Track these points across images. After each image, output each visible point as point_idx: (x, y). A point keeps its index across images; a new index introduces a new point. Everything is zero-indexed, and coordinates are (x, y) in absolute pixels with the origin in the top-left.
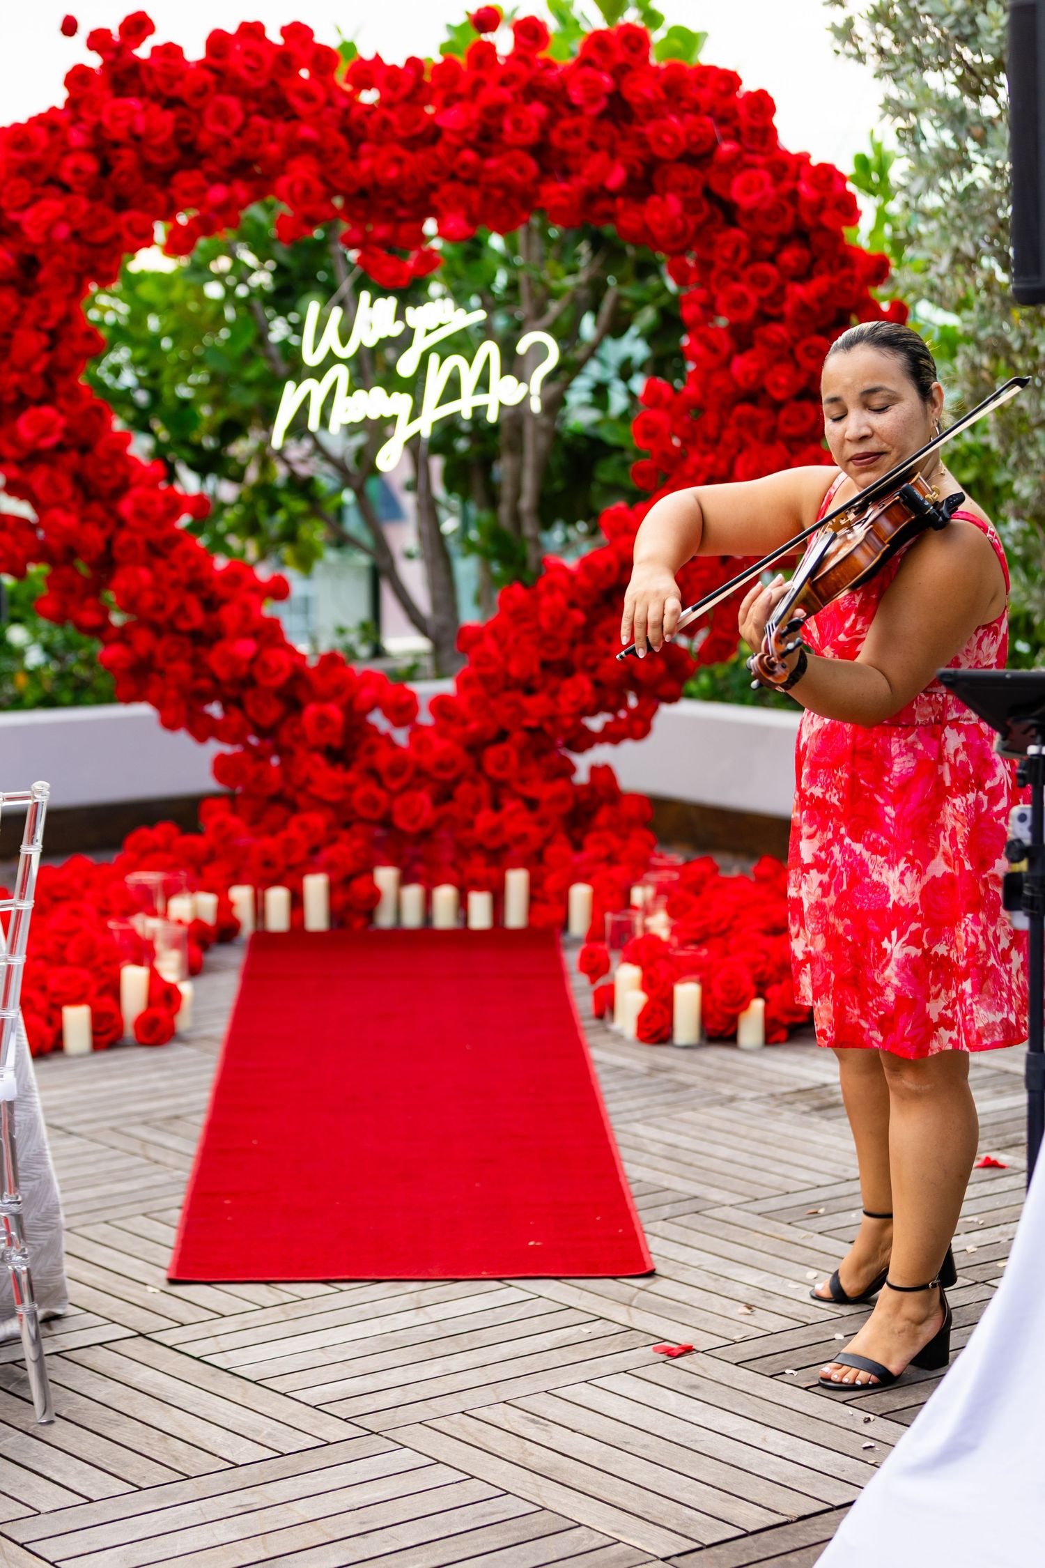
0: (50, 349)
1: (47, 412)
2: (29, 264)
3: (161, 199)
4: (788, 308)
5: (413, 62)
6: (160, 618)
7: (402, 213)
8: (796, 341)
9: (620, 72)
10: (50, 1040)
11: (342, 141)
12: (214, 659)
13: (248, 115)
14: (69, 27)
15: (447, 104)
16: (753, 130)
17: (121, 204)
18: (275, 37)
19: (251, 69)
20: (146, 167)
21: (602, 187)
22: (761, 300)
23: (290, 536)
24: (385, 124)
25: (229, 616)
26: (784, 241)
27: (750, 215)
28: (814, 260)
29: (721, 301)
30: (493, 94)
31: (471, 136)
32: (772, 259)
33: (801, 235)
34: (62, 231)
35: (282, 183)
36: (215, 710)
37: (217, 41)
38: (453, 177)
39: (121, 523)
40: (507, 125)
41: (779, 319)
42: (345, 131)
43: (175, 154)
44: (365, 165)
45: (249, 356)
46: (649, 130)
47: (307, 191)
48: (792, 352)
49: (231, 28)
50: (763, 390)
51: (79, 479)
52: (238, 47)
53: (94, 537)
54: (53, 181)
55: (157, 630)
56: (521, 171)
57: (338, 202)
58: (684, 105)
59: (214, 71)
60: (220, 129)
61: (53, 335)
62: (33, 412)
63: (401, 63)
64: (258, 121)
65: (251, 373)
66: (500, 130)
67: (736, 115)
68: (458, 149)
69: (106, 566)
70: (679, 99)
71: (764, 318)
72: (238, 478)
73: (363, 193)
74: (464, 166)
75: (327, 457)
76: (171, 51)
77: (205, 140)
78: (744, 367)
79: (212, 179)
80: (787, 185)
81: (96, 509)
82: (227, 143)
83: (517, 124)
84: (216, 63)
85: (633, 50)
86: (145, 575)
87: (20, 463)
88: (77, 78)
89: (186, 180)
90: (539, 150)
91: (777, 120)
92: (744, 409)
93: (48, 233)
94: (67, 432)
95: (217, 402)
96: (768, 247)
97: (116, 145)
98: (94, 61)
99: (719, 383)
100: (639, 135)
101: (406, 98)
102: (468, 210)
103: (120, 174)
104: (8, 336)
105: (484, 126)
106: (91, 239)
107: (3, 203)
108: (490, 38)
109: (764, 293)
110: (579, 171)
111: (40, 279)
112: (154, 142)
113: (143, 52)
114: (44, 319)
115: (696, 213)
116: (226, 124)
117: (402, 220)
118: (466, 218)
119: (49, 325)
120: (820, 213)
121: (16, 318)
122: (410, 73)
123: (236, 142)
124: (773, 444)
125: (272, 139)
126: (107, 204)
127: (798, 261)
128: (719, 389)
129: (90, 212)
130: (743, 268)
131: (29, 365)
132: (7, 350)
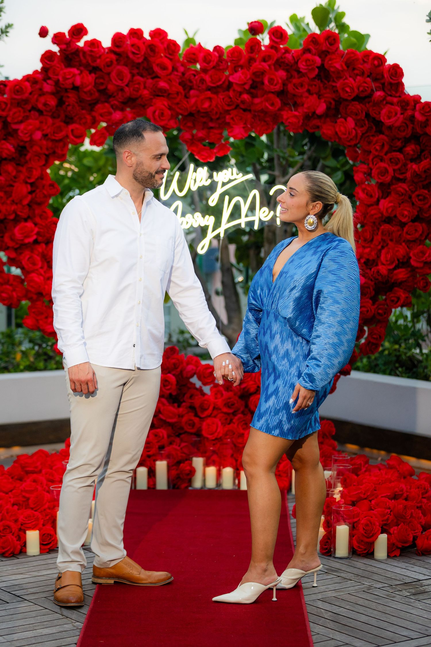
0: (31, 193)
1: (30, 224)
2: (22, 150)
3: (89, 117)
4: (408, 175)
5: (218, 49)
7: (211, 124)
8: (413, 192)
9: (324, 54)
10: (19, 547)
11: (180, 89)
13: (133, 76)
14: (43, 32)
15: (235, 70)
16: (391, 84)
17: (68, 120)
18: (147, 37)
19: (134, 53)
20: (81, 102)
21: (314, 113)
22: (394, 170)
24: (202, 81)
26: (407, 141)
27: (390, 128)
28: (422, 151)
29: (374, 172)
30: (258, 66)
31: (247, 87)
32: (400, 150)
33: (415, 138)
34: (38, 135)
35: (149, 110)
37: (118, 38)
38: (238, 107)
40: (266, 82)
41: (404, 180)
42: (182, 84)
43: (96, 95)
44: (193, 101)
46: (339, 84)
47: (162, 114)
48: (410, 197)
49: (125, 32)
50: (395, 216)
51: (44, 258)
52: (128, 42)
54: (34, 108)
56: (272, 104)
58: (356, 72)
59: (116, 53)
60: (119, 83)
61: (33, 186)
62: (23, 224)
63: (211, 49)
64: (138, 78)
66: (263, 83)
67: (383, 76)
68: (241, 93)
70: (354, 69)
71: (396, 180)
73: (191, 114)
74: (243, 102)
76: (95, 43)
77: (111, 88)
78: (385, 205)
79: (115, 108)
80: (409, 113)
82: (122, 90)
83: (271, 81)
84: (117, 50)
85: (331, 44)
87: (15, 250)
88: (47, 57)
89: (100, 108)
90: (282, 94)
91: (404, 80)
92: (385, 227)
93: (31, 136)
94: (38, 234)
96: (399, 144)
97: (66, 90)
98: (56, 49)
99: (373, 212)
100: (333, 87)
101: (214, 67)
102: (245, 124)
103: (69, 105)
104: (12, 186)
105: (254, 81)
106: (53, 138)
107: (9, 120)
108: (259, 37)
109: (396, 167)
110: (303, 105)
111: (28, 157)
112: (85, 90)
113: (81, 44)
114: (29, 178)
115: (362, 126)
116: (122, 80)
117: (212, 128)
118: (244, 128)
119: (32, 181)
120: (425, 127)
121: (15, 177)
122: (216, 54)
123: (126, 89)
124: (401, 244)
125: (145, 87)
126: (61, 120)
127: (414, 152)
128: (372, 215)
129: (53, 124)
130: (386, 155)
131: (21, 201)
132: (11, 193)
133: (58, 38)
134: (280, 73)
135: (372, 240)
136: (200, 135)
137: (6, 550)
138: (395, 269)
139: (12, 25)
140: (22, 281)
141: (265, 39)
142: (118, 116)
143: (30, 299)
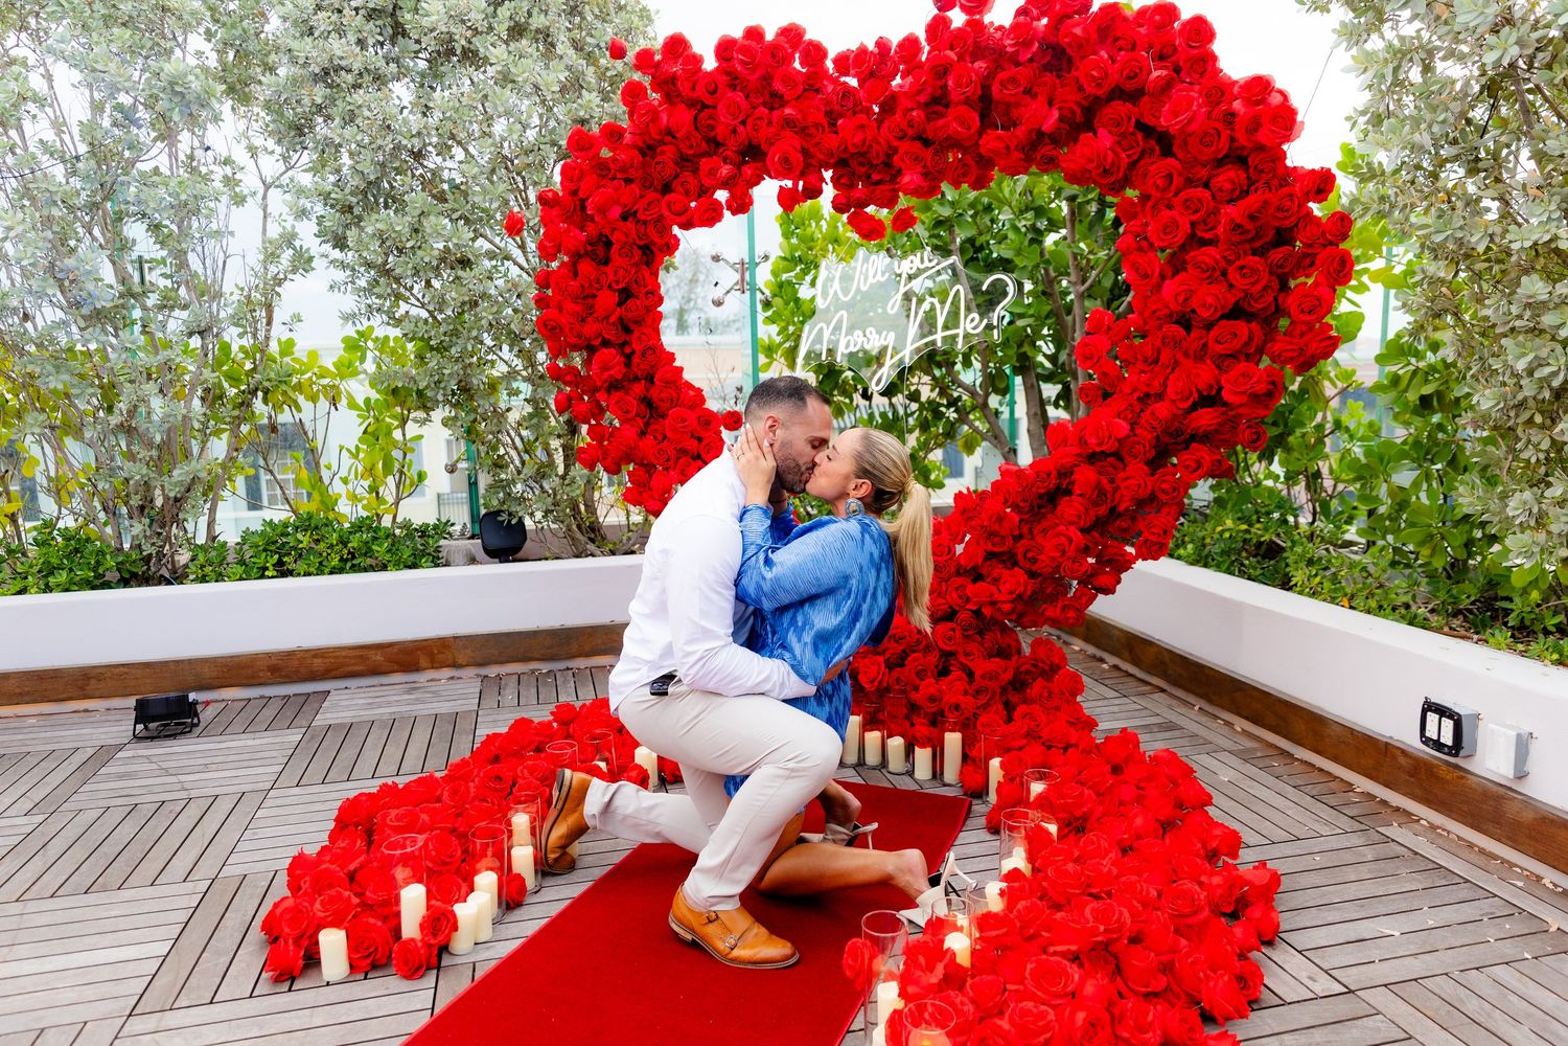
0: (620, 304)
4: (1221, 230)
5: (881, 44)
7: (875, 177)
8: (1229, 263)
13: (752, 106)
14: (617, 51)
15: (908, 74)
16: (1191, 60)
17: (666, 188)
18: (769, 38)
19: (743, 63)
20: (681, 158)
21: (1041, 134)
22: (1193, 225)
26: (1220, 163)
27: (1184, 142)
29: (1154, 229)
31: (922, 99)
32: (1205, 184)
33: (1237, 157)
34: (617, 212)
40: (951, 84)
43: (704, 144)
44: (842, 137)
46: (1082, 70)
47: (787, 161)
48: (1224, 274)
49: (738, 34)
50: (1193, 312)
51: (648, 401)
56: (963, 122)
57: (828, 175)
58: (1121, 45)
59: (728, 74)
60: (731, 120)
61: (626, 295)
63: (871, 46)
64: (761, 110)
66: (947, 90)
67: (1173, 48)
70: (1117, 40)
71: (1195, 241)
73: (844, 162)
76: (695, 61)
77: (720, 132)
78: (1172, 289)
80: (1223, 107)
82: (735, 132)
83: (959, 80)
84: (721, 68)
87: (608, 390)
88: (630, 93)
89: (706, 164)
90: (981, 103)
96: (1204, 173)
98: (642, 77)
99: (1152, 308)
100: (1077, 79)
102: (925, 166)
103: (658, 163)
104: (593, 296)
105: (934, 89)
106: (644, 217)
108: (950, 11)
109: (1194, 217)
110: (1020, 122)
111: (613, 252)
112: (681, 134)
114: (618, 282)
115: (1130, 147)
116: (736, 115)
117: (878, 183)
118: (921, 174)
119: (620, 287)
120: (1256, 131)
121: (596, 282)
122: (878, 52)
123: (741, 129)
124: (1204, 363)
125: (771, 124)
126: (656, 190)
127: (1232, 182)
128: (1155, 312)
129: (641, 197)
130: (1176, 195)
131: (608, 317)
132: (592, 307)
133: (644, 60)
134: (980, 65)
135: (1157, 361)
142: (724, 172)
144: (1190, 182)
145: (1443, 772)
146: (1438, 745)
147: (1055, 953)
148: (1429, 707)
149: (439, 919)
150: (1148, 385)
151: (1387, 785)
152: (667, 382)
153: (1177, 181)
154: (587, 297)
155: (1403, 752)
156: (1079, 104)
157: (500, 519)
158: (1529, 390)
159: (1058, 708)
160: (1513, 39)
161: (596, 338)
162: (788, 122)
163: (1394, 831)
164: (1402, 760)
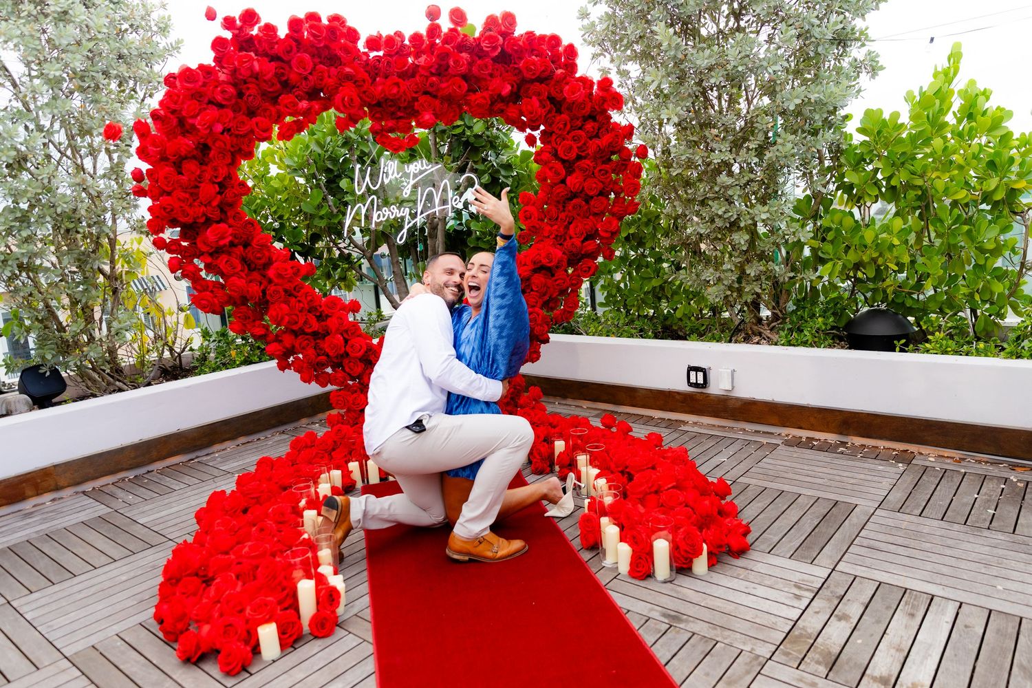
0: (220, 193)
1: (223, 226)
2: (205, 148)
3: (272, 108)
4: (590, 151)
5: (398, 34)
6: (295, 328)
7: (399, 114)
8: (595, 168)
11: (366, 76)
12: (326, 345)
13: (315, 64)
14: (211, 15)
15: (417, 56)
17: (251, 113)
18: (325, 21)
19: (313, 35)
20: (264, 94)
21: (500, 96)
22: (578, 148)
23: (343, 278)
25: (332, 323)
26: (586, 119)
28: (599, 129)
29: (560, 151)
30: (442, 48)
32: (580, 128)
33: (592, 117)
34: (220, 128)
35: (338, 98)
36: (329, 370)
37: (295, 24)
38: (426, 93)
39: (270, 281)
40: (451, 64)
41: (585, 158)
42: (367, 72)
43: (278, 85)
44: (380, 88)
45: (319, 207)
46: (521, 65)
47: (352, 104)
48: (593, 174)
50: (583, 190)
51: (244, 260)
52: (306, 26)
53: (255, 290)
54: (210, 102)
55: (296, 334)
56: (460, 87)
57: (366, 110)
58: (535, 52)
59: (294, 40)
60: (301, 71)
61: (221, 185)
62: (215, 227)
63: (391, 35)
64: (321, 67)
65: (323, 212)
66: (448, 66)
67: (559, 58)
68: (427, 78)
69: (264, 304)
70: (533, 50)
71: (579, 158)
72: (320, 257)
73: (379, 104)
74: (432, 85)
75: (356, 246)
76: (270, 29)
77: (293, 78)
78: (573, 181)
79: (300, 98)
80: (587, 91)
81: (256, 275)
82: (306, 78)
83: (456, 63)
84: (294, 35)
85: (510, 25)
86: (284, 306)
87: (211, 255)
88: (218, 44)
89: (285, 99)
90: (465, 77)
92: (577, 201)
93: (210, 128)
94: (235, 236)
95: (308, 227)
96: (579, 123)
97: (245, 81)
98: (228, 35)
99: (557, 191)
100: (515, 68)
101: (397, 53)
102: (434, 110)
103: (250, 96)
104: (197, 187)
105: (440, 65)
106: (237, 133)
107: (184, 113)
108: (437, 22)
109: (579, 145)
110: (487, 89)
111: (211, 155)
112: (266, 78)
113: (255, 32)
114: (216, 177)
115: (545, 107)
116: (304, 68)
117: (400, 118)
118: (433, 114)
119: (219, 180)
121: (200, 177)
122: (397, 38)
123: (310, 77)
124: (588, 218)
125: (329, 77)
126: (244, 114)
127: (594, 128)
128: (558, 193)
129: (235, 118)
130: (568, 134)
131: (210, 202)
132: (197, 194)
133: (229, 23)
134: (464, 55)
136: (390, 124)
137: (231, 667)
138: (583, 242)
139: (182, 40)
140: (223, 287)
141: (445, 24)
142: (305, 105)
143: (234, 304)
144: (573, 129)
145: (698, 397)
146: (696, 385)
147: (669, 489)
148: (691, 369)
149: (331, 595)
150: (557, 231)
151: (671, 410)
152: (262, 246)
153: (569, 126)
154: (193, 190)
155: (678, 393)
156: (515, 81)
157: (41, 371)
158: (719, 223)
159: (533, 408)
160: (720, 74)
161: (202, 216)
162: (348, 77)
163: (683, 428)
164: (678, 397)
